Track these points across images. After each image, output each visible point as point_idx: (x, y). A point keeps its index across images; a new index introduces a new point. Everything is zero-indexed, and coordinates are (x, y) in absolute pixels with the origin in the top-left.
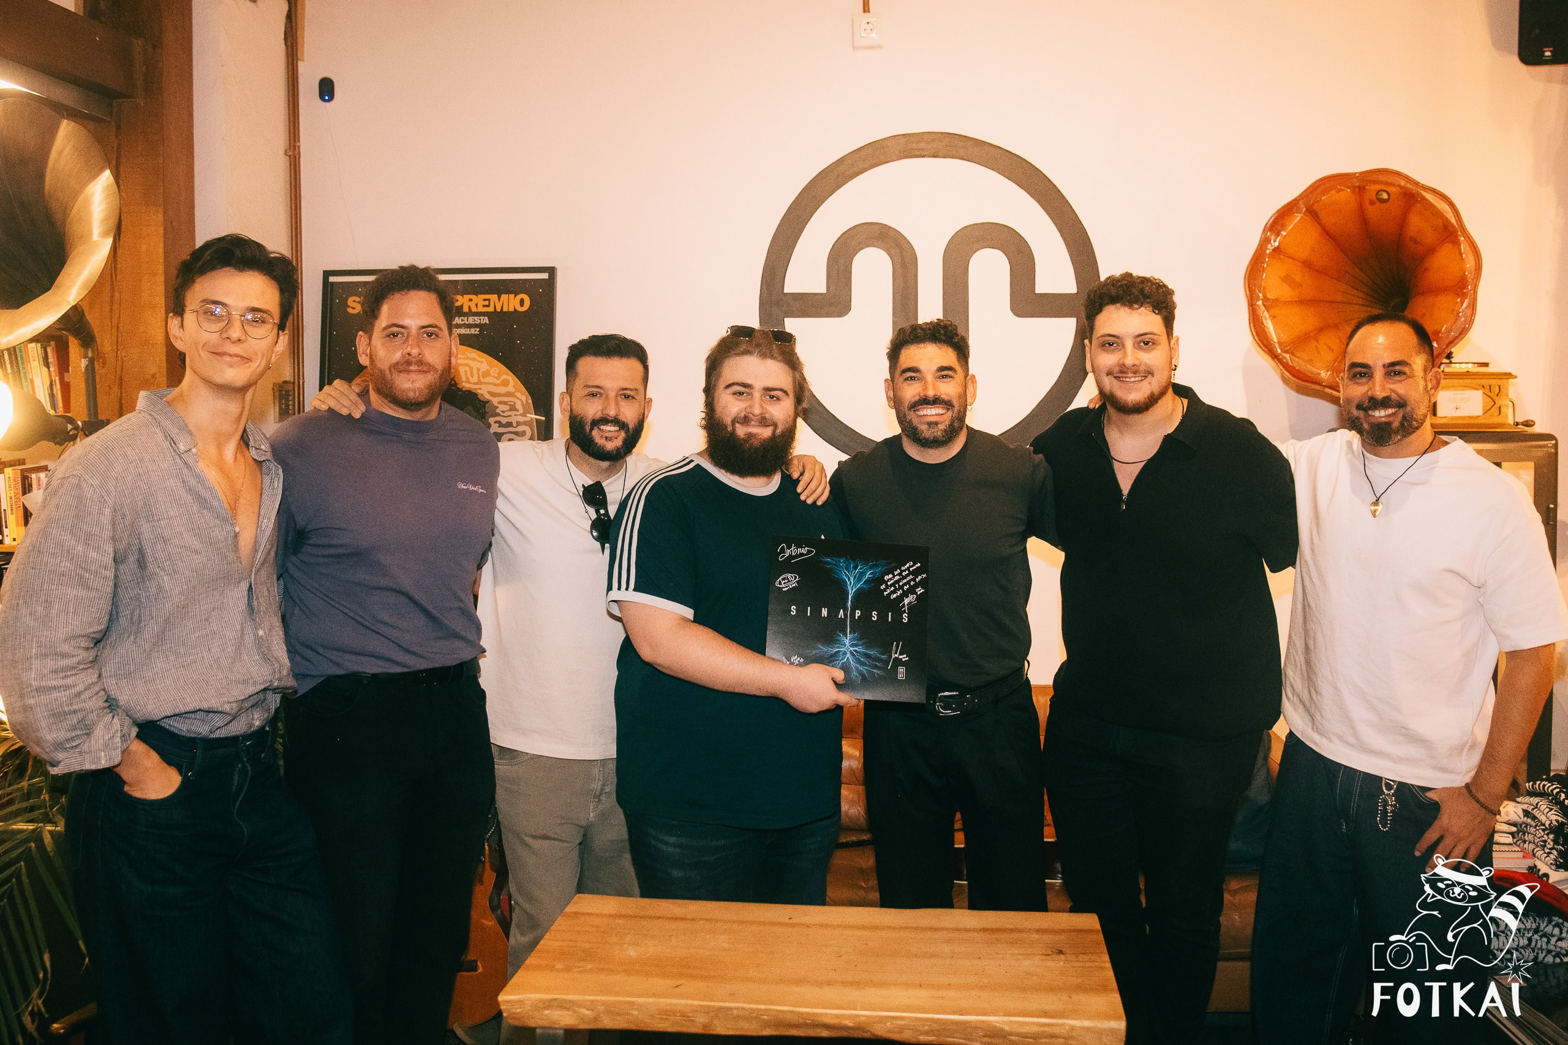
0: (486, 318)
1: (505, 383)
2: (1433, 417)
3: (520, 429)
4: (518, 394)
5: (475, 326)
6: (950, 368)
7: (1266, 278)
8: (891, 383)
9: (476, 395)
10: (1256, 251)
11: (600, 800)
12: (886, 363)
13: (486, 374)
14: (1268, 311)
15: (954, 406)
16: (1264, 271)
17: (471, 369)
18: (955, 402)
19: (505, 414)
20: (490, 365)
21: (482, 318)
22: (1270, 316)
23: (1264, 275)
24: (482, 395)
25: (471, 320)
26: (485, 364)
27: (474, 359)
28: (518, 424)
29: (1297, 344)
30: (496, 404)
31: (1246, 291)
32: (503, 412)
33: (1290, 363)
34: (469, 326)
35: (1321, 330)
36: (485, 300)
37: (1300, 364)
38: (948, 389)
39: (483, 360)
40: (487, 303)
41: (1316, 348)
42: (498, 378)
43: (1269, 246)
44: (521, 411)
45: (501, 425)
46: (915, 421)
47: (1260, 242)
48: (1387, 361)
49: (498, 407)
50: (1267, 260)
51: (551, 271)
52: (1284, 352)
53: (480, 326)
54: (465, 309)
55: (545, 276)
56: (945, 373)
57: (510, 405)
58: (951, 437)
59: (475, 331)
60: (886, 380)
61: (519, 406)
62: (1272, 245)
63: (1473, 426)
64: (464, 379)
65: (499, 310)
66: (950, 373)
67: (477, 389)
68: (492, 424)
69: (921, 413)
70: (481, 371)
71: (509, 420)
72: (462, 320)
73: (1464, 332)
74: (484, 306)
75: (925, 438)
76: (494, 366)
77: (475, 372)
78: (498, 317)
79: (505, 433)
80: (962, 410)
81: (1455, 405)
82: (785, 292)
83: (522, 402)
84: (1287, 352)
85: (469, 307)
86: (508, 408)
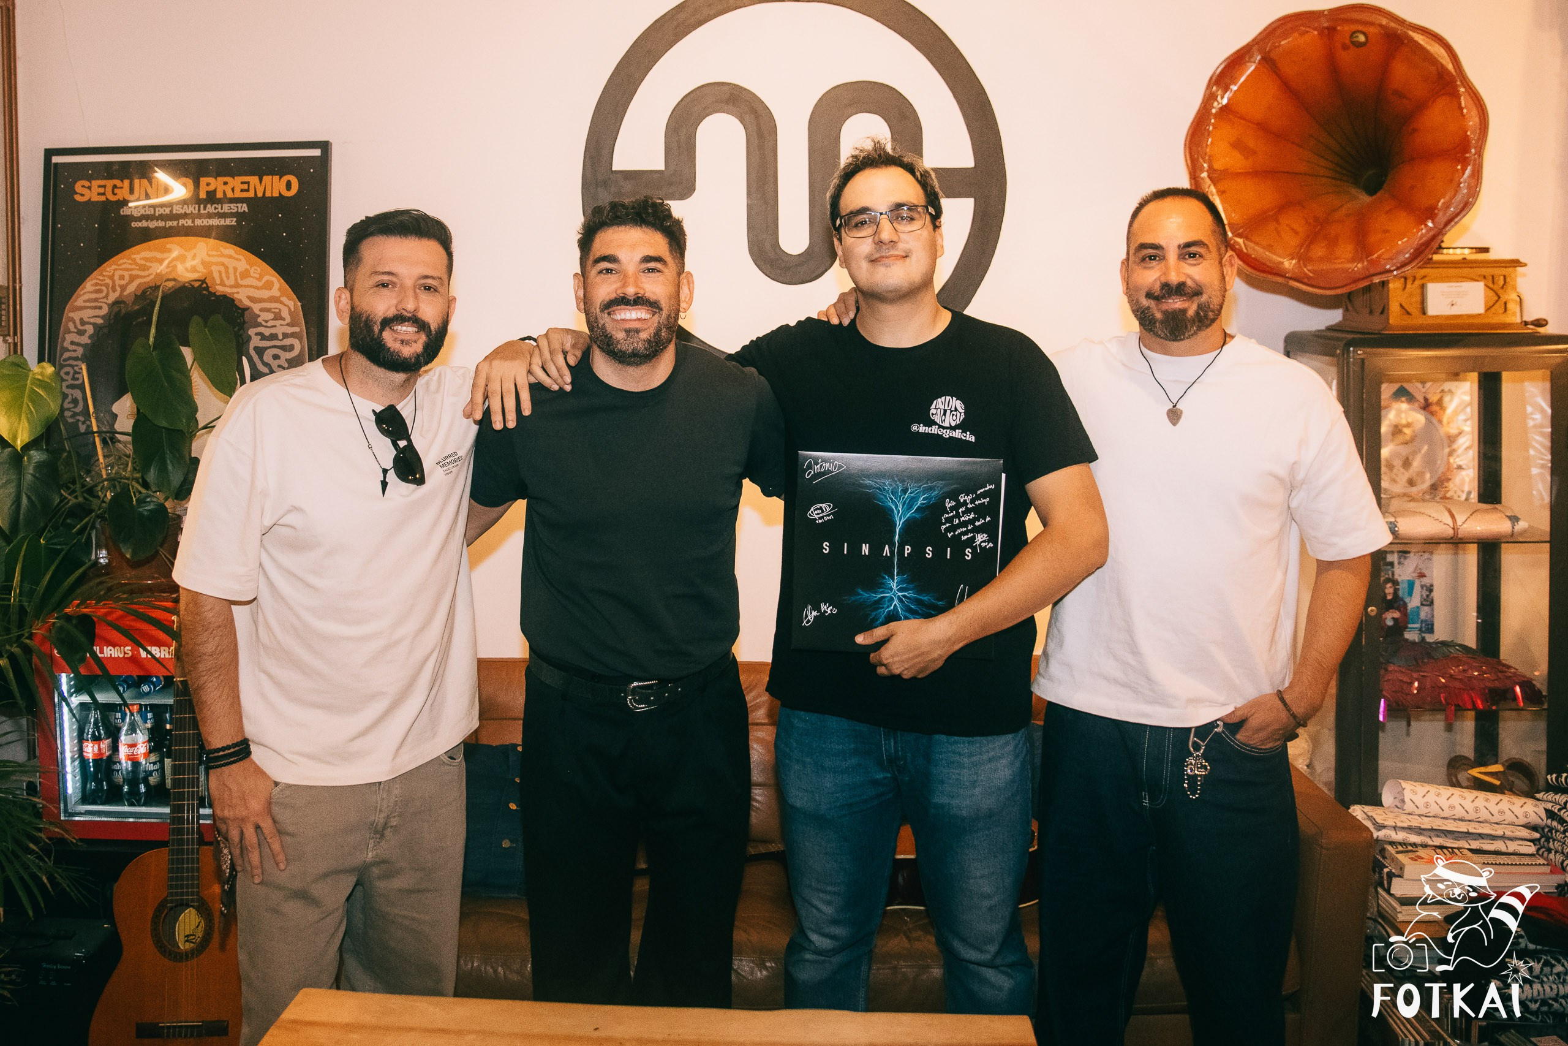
0: (245, 205)
1: (268, 286)
2: (1422, 316)
3: (287, 342)
4: (284, 299)
5: (232, 215)
6: (658, 259)
7: (1212, 143)
8: (582, 279)
9: (233, 300)
10: (1199, 110)
11: (382, 836)
12: (577, 253)
13: (245, 274)
14: (1215, 185)
15: (661, 309)
16: (1209, 135)
17: (227, 268)
18: (664, 304)
19: (269, 324)
20: (248, 262)
21: (239, 205)
22: (1217, 192)
23: (1210, 140)
24: (241, 301)
25: (226, 208)
26: (244, 261)
27: (230, 257)
28: (285, 336)
29: (1253, 225)
30: (257, 312)
31: (1186, 160)
32: (266, 322)
33: (1245, 250)
34: (223, 216)
35: (1282, 208)
36: (242, 183)
37: (1257, 251)
38: (655, 287)
39: (241, 257)
40: (245, 186)
41: (1276, 229)
42: (259, 279)
43: (1215, 104)
44: (288, 320)
45: (263, 337)
46: (610, 327)
47: (1203, 100)
48: (1183, 240)
49: (259, 316)
50: (1213, 121)
51: (325, 146)
52: (1236, 236)
53: (237, 215)
54: (219, 195)
55: (317, 152)
56: (652, 265)
57: (274, 313)
58: (657, 351)
59: (231, 222)
60: (576, 275)
61: (285, 313)
62: (1219, 103)
63: (1470, 326)
64: (218, 281)
65: (260, 195)
66: (658, 265)
67: (233, 293)
68: (253, 336)
69: (618, 317)
70: (238, 272)
71: (273, 331)
72: (215, 208)
73: (1466, 206)
74: (242, 190)
75: (621, 351)
76: (256, 265)
77: (231, 270)
78: (257, 204)
79: (270, 347)
80: (673, 315)
81: (1449, 301)
82: (614, 169)
83: (290, 310)
84: (1240, 236)
85: (224, 192)
86: (271, 316)
